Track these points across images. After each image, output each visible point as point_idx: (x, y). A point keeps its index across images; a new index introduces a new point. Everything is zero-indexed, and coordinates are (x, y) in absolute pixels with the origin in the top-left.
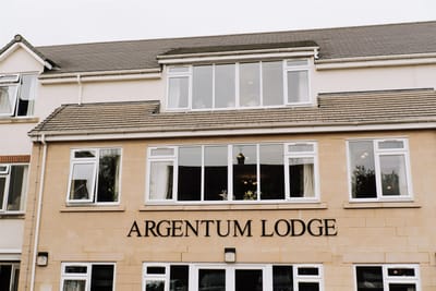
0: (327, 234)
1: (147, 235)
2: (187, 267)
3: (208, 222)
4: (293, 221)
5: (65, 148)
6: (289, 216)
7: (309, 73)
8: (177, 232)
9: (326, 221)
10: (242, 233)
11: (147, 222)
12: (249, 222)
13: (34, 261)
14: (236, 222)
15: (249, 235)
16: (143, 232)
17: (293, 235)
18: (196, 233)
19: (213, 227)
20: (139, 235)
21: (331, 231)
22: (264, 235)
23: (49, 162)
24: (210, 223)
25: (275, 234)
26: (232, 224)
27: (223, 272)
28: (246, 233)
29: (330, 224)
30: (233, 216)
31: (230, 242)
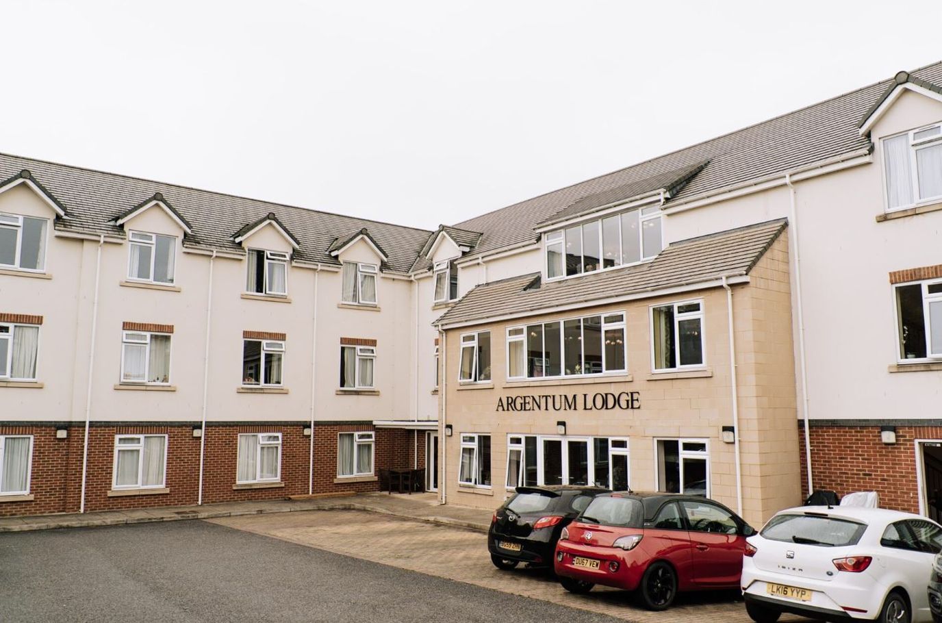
0: (632, 408)
1: (508, 410)
2: (536, 438)
3: (546, 397)
4: (606, 394)
5: (456, 333)
6: (604, 390)
7: (662, 219)
8: (527, 407)
9: (632, 394)
10: (570, 407)
11: (508, 398)
12: (575, 396)
13: (444, 432)
14: (566, 396)
15: (575, 409)
16: (506, 408)
17: (607, 408)
18: (539, 407)
19: (550, 401)
20: (504, 410)
21: (636, 404)
22: (585, 409)
23: (448, 347)
24: (549, 398)
25: (594, 408)
26: (563, 398)
27: (559, 443)
28: (573, 407)
29: (635, 396)
30: (563, 391)
31: (562, 415)
